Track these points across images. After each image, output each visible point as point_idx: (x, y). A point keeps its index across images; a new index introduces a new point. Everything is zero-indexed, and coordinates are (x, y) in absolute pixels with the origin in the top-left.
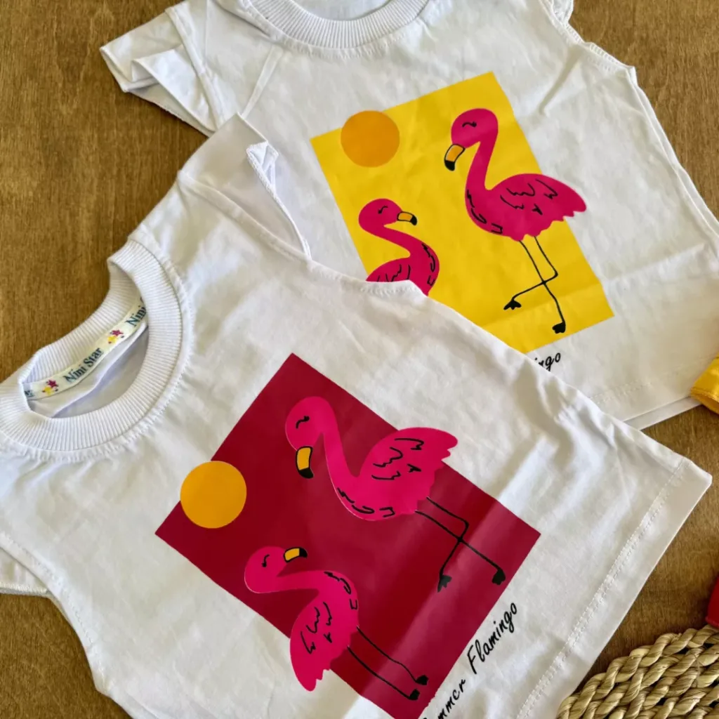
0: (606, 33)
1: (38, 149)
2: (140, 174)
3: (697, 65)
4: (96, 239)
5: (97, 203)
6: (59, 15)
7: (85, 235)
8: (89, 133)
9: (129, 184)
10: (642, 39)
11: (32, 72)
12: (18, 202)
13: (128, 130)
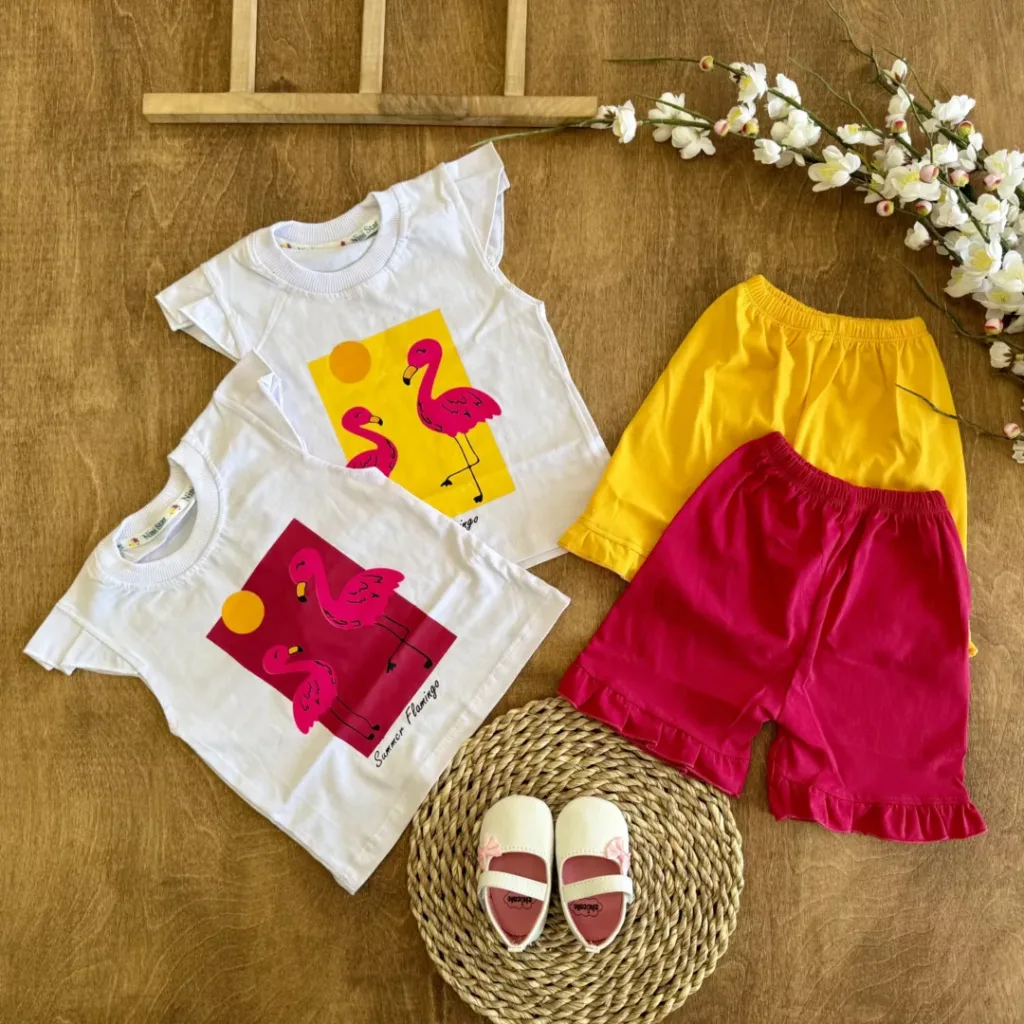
0: (527, 274)
1: (116, 372)
2: (188, 391)
3: (594, 296)
4: (160, 439)
5: (159, 412)
6: (125, 268)
7: (152, 435)
8: (150, 360)
9: (181, 398)
10: (554, 276)
11: (109, 314)
12: (105, 412)
13: (179, 357)
